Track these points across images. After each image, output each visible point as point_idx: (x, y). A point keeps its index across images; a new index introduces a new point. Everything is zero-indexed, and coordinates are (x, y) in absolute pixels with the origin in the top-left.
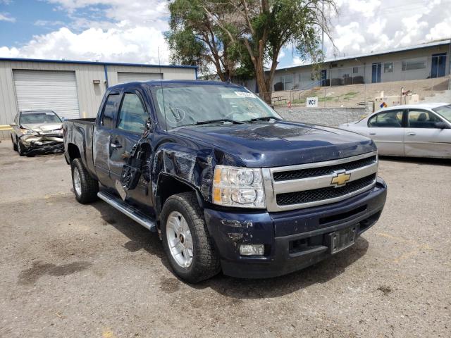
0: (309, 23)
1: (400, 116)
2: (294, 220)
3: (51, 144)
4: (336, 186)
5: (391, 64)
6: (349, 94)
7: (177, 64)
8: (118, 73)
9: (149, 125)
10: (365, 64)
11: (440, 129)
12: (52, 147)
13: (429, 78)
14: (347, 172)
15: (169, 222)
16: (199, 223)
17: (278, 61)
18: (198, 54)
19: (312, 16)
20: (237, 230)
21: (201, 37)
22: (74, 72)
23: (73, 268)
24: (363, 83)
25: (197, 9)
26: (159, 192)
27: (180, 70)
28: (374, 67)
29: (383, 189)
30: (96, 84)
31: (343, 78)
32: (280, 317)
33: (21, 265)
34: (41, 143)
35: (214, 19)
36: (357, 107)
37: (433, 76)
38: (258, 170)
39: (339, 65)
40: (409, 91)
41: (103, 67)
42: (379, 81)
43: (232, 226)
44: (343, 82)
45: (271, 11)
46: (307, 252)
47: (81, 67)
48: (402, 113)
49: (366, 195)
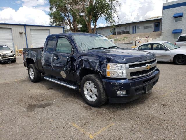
0: (109, 10)
1: (150, 46)
2: (136, 81)
3: (7, 59)
4: (147, 70)
5: (139, 26)
6: (124, 38)
7: (53, 25)
8: (30, 29)
9: (73, 50)
10: (130, 26)
11: (165, 51)
12: (7, 60)
13: (153, 32)
14: (150, 65)
15: (85, 85)
16: (100, 84)
17: (97, 24)
18: (62, 22)
19: (110, 7)
20: (117, 86)
21: (63, 14)
22: (11, 28)
23: (46, 105)
24: (129, 34)
25: (62, 2)
26: (80, 74)
27: (54, 28)
28: (133, 28)
29: (158, 71)
30: (21, 33)
31: (121, 32)
32: (133, 115)
33: (24, 105)
34: (2, 59)
35: (69, 7)
36: (129, 43)
37: (155, 31)
38: (124, 64)
39: (119, 27)
40: (148, 37)
41: (24, 27)
42: (135, 33)
43: (115, 84)
44: (121, 33)
45: (94, 5)
46: (139, 93)
47: (14, 26)
48: (151, 45)
49: (152, 74)
